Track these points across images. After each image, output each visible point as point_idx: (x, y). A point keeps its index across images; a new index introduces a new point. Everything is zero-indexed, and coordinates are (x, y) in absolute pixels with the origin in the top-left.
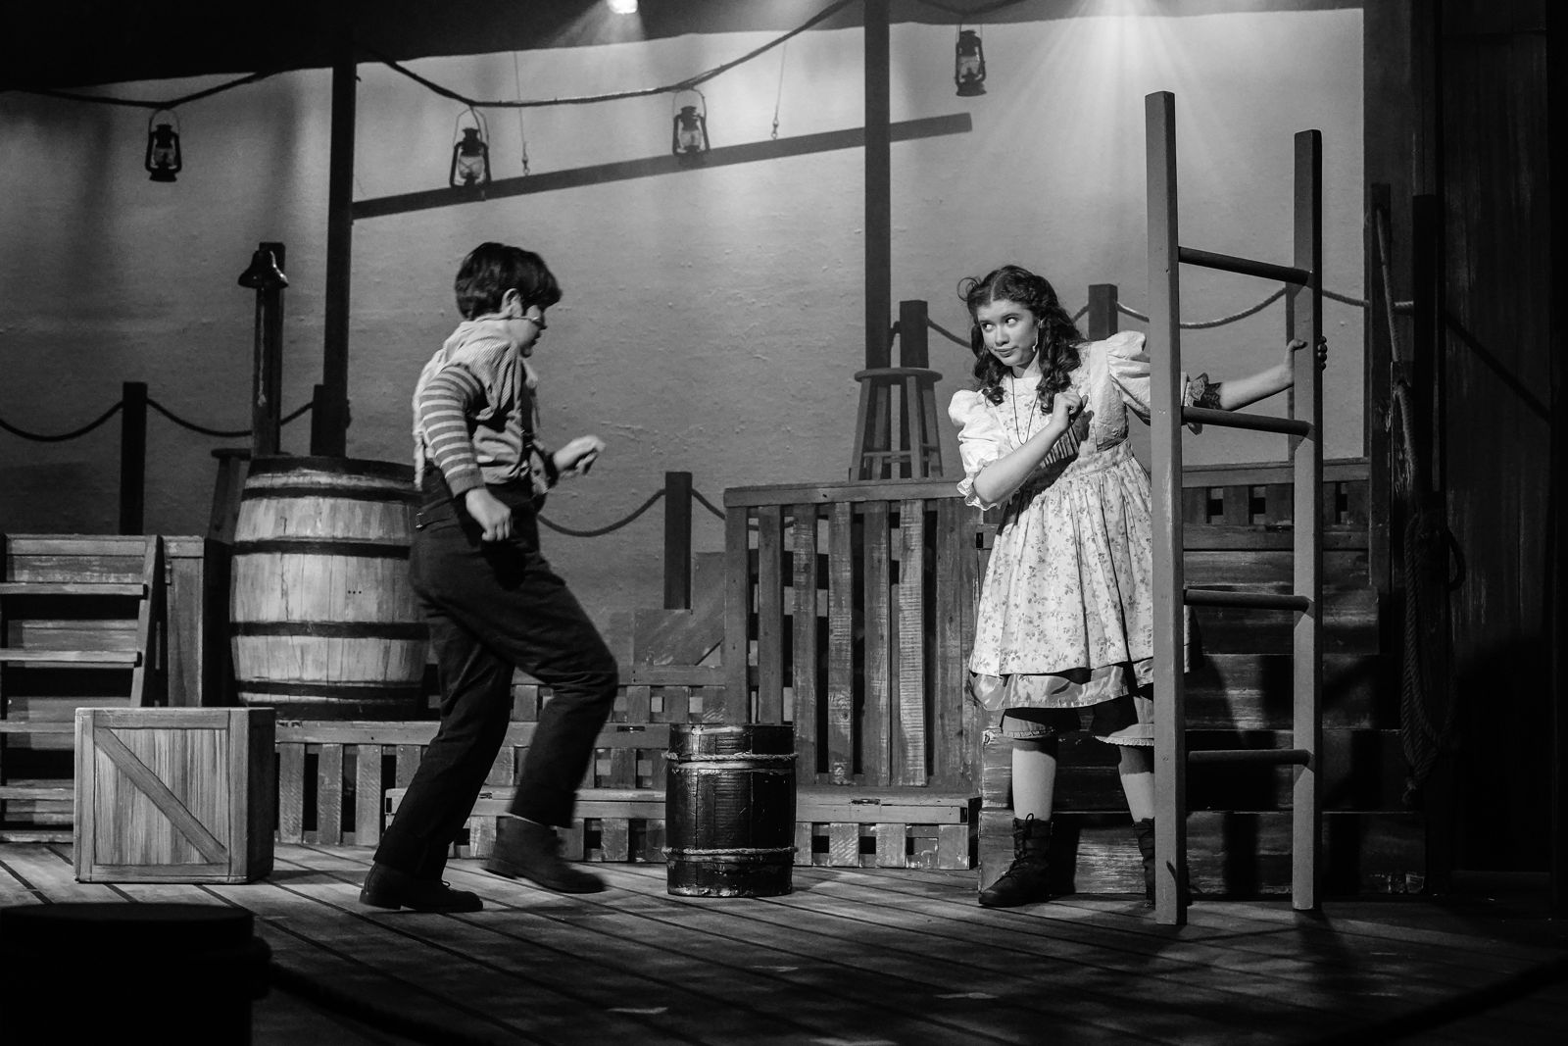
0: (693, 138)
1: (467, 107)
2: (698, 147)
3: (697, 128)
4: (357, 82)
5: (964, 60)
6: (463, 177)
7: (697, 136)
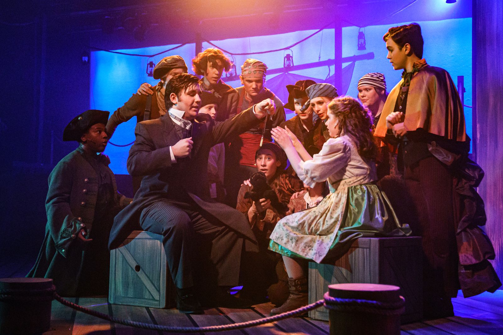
0: (289, 63)
1: (230, 55)
2: (291, 65)
3: (290, 60)
4: (202, 48)
5: (360, 40)
6: (230, 74)
7: (290, 62)
